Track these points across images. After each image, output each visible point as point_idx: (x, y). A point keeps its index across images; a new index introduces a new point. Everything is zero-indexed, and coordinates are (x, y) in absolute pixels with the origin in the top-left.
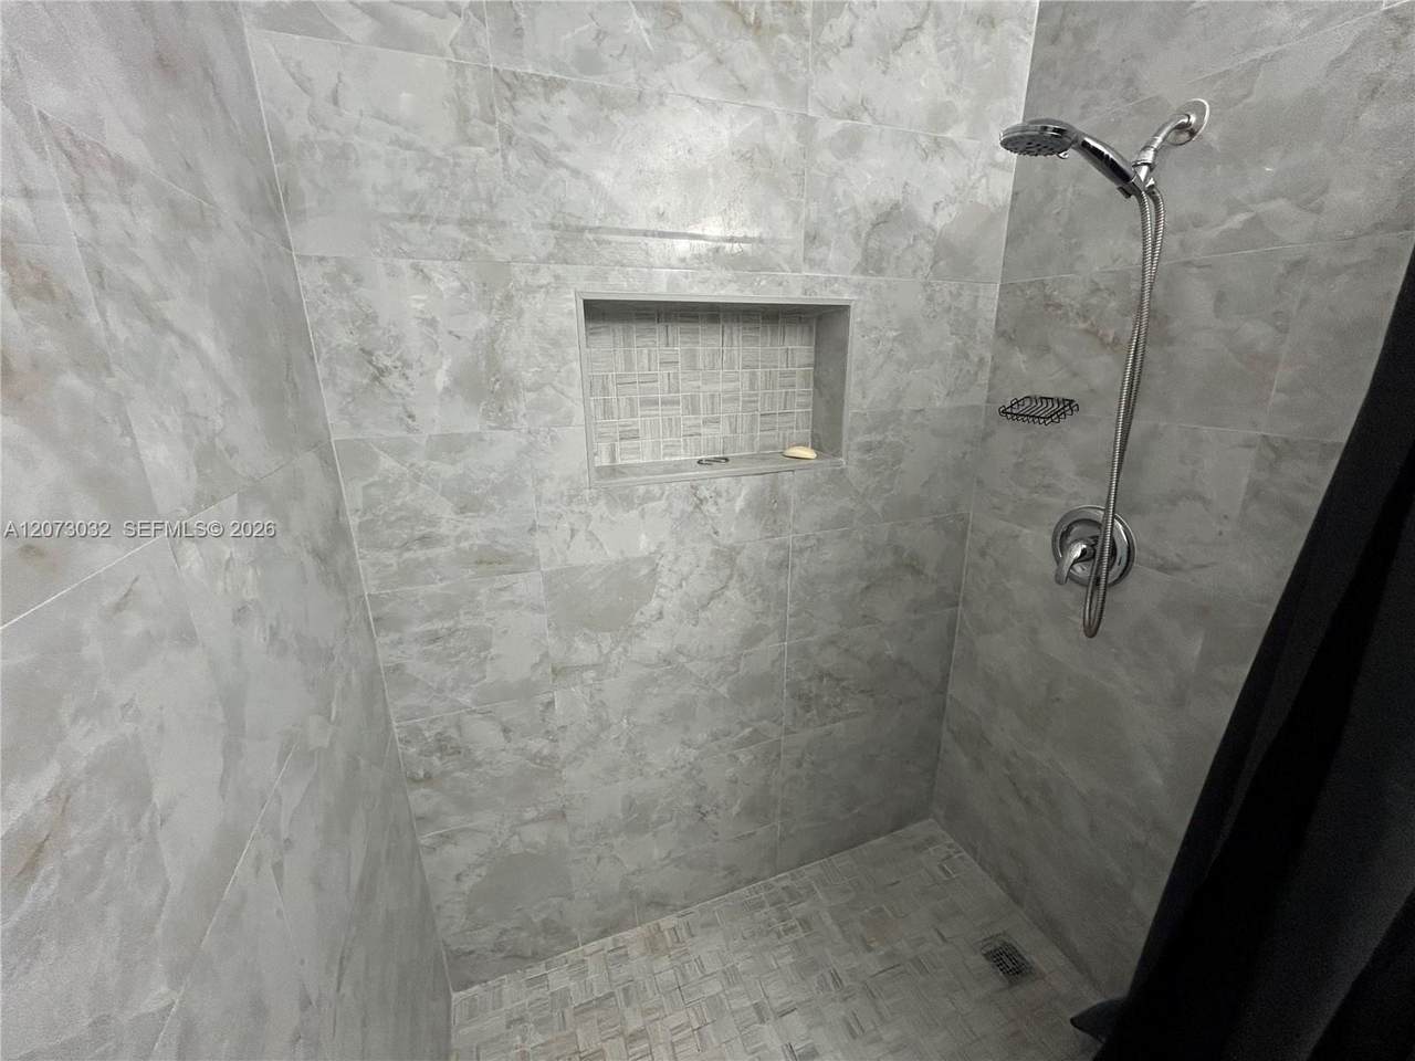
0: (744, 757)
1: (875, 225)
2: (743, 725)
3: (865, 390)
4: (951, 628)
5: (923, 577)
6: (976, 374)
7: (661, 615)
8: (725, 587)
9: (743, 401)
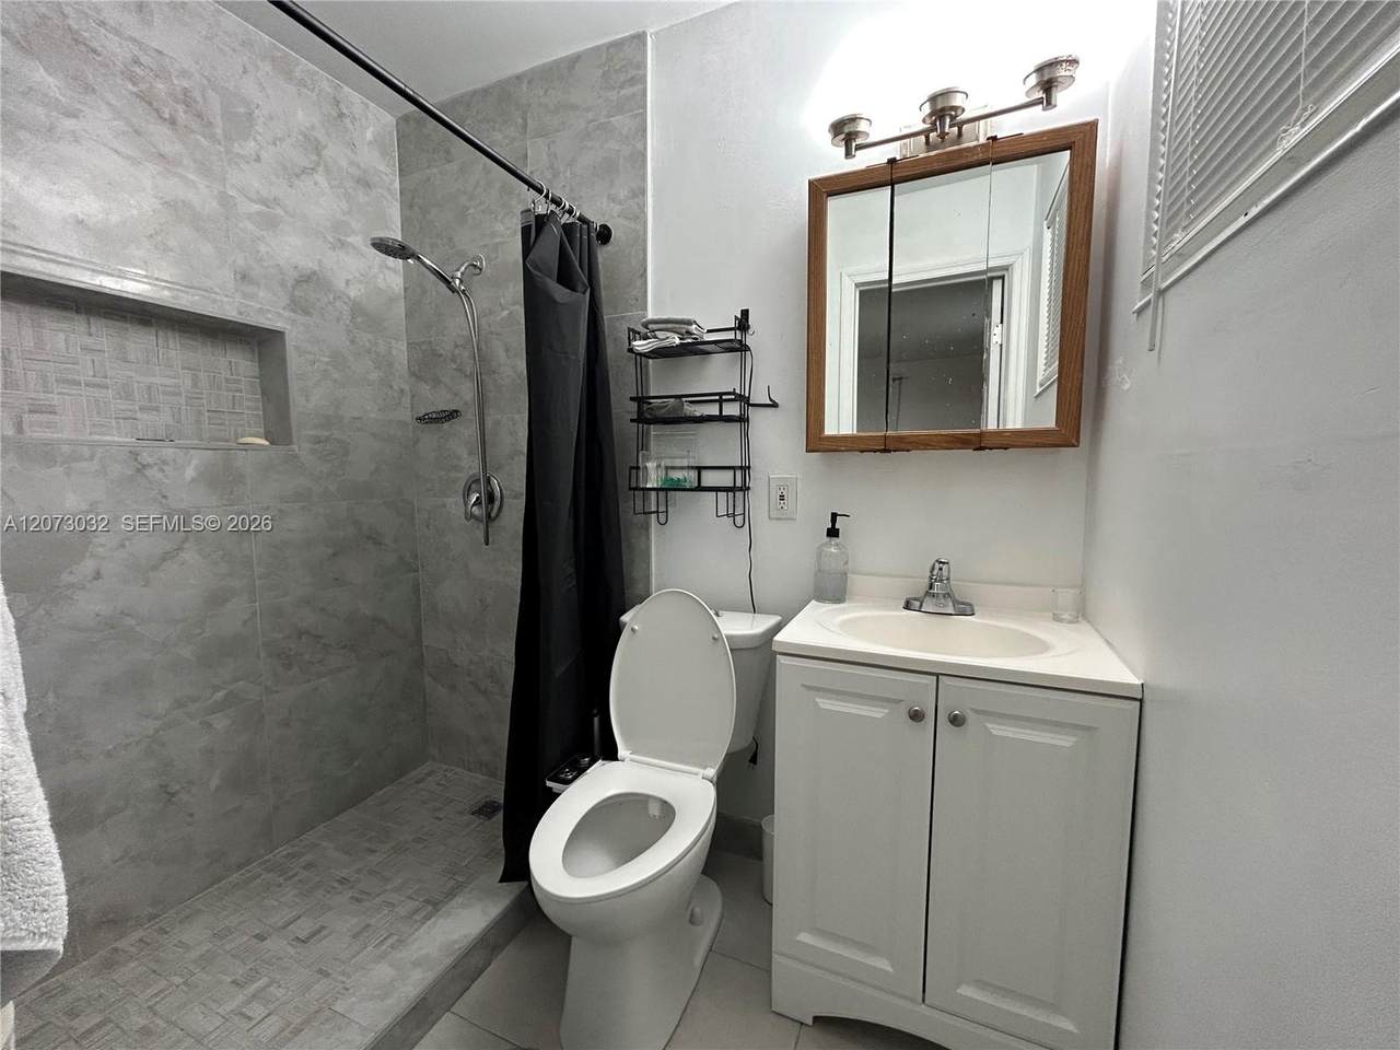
0: (220, 723)
1: (298, 282)
2: (216, 689)
3: (308, 396)
4: (416, 589)
5: (383, 547)
6: (400, 399)
7: (98, 575)
8: (180, 549)
9: (186, 396)
